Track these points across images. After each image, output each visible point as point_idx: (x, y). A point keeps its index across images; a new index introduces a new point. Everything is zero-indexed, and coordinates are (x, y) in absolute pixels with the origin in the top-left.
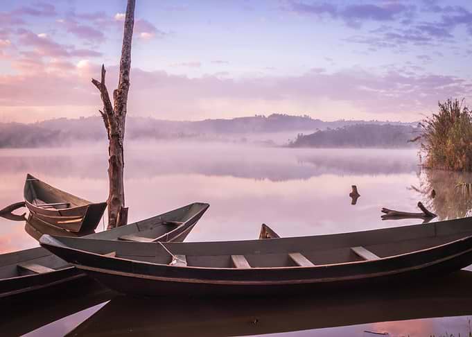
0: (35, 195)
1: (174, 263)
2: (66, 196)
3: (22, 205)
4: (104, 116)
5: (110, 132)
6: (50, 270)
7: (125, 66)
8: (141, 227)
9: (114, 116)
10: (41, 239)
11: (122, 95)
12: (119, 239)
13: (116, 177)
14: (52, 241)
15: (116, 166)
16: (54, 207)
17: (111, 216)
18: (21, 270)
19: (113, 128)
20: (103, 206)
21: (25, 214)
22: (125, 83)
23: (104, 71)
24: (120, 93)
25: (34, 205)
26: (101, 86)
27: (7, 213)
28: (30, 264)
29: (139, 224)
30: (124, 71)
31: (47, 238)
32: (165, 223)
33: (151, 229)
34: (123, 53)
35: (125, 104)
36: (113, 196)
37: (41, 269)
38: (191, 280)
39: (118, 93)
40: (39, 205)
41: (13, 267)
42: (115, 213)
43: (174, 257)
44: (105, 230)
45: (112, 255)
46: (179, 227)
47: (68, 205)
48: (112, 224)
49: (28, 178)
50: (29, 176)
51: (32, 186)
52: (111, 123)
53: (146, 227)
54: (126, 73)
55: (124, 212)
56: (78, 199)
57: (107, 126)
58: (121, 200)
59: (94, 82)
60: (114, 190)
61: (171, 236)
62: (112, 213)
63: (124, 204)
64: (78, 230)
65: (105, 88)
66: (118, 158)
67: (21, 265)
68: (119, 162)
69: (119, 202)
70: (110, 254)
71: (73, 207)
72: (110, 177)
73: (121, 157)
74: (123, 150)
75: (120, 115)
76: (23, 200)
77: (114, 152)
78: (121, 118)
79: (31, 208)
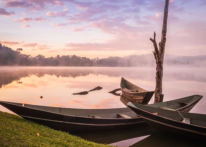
0: (124, 86)
1: (184, 121)
2: (136, 87)
3: (119, 89)
4: (155, 54)
5: (157, 61)
6: (130, 118)
7: (164, 32)
8: (169, 103)
9: (159, 54)
10: (128, 104)
11: (163, 44)
13: (159, 81)
14: (132, 105)
15: (159, 76)
16: (131, 91)
17: (156, 97)
18: (119, 116)
19: (159, 59)
20: (152, 93)
22: (164, 40)
23: (155, 34)
24: (162, 44)
25: (124, 90)
26: (154, 41)
27: (114, 92)
28: (122, 114)
29: (168, 102)
30: (163, 34)
31: (130, 104)
32: (180, 103)
33: (174, 105)
34: (163, 26)
35: (164, 48)
36: (157, 89)
37: (127, 117)
38: (191, 131)
39: (161, 44)
40: (126, 90)
41: (116, 114)
42: (157, 96)
43: (184, 119)
44: (153, 103)
45: (156, 114)
46: (187, 106)
47: (137, 91)
48: (156, 101)
49: (122, 79)
50: (122, 78)
51: (123, 83)
52: (158, 57)
53: (171, 104)
54: (165, 35)
55: (162, 96)
56: (142, 89)
57: (156, 58)
58: (161, 91)
59: (151, 39)
60: (158, 86)
61: (183, 109)
62: (156, 96)
63: (162, 93)
64: (141, 102)
65: (156, 42)
66: (160, 72)
67: (119, 114)
68: (161, 74)
69: (160, 92)
70: (155, 113)
71: (139, 92)
72: (156, 81)
73: (162, 72)
74: (162, 69)
75: (162, 53)
76: (120, 88)
77: (159, 70)
78: (162, 55)
79: (122, 91)
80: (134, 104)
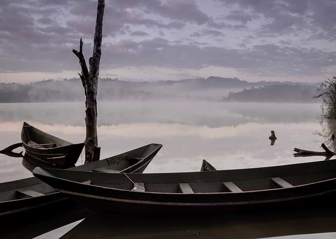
0: (29, 138)
1: (135, 189)
2: (51, 139)
3: (19, 145)
4: (82, 77)
5: (87, 90)
6: (41, 195)
7: (98, 40)
8: (110, 161)
9: (89, 78)
10: (34, 171)
11: (95, 61)
12: (93, 171)
13: (91, 124)
14: (43, 172)
15: (91, 116)
16: (44, 146)
17: (87, 153)
18: (18, 195)
19: (89, 87)
20: (81, 146)
21: (22, 152)
22: (98, 52)
24: (94, 60)
25: (29, 145)
26: (80, 55)
27: (8, 151)
28: (26, 190)
29: (108, 160)
30: (97, 43)
31: (39, 170)
32: (128, 159)
33: (118, 163)
34: (96, 29)
35: (98, 68)
36: (89, 139)
37: (34, 194)
38: (148, 202)
39: (92, 60)
40: (33, 145)
41: (12, 192)
42: (90, 151)
43: (136, 184)
44: (83, 164)
45: (88, 183)
46: (139, 162)
47: (55, 146)
48: (88, 159)
50: (25, 124)
51: (27, 132)
52: (87, 83)
53: (114, 162)
54: (99, 45)
55: (97, 151)
56: (63, 141)
57: (84, 85)
58: (95, 141)
59: (74, 51)
60: (89, 134)
61: (133, 169)
62: (88, 151)
63: (97, 145)
64: (62, 164)
65: (83, 56)
66: (93, 109)
67: (19, 190)
68: (94, 112)
69: (93, 143)
71: (58, 147)
72: (87, 124)
73: (95, 109)
74: (96, 104)
75: (94, 77)
76: (21, 141)
77: (90, 105)
78: (95, 79)
79: (26, 147)
80: (46, 170)
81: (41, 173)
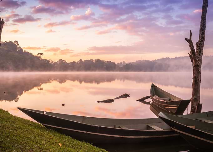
0: (155, 94)
2: (168, 95)
3: (149, 97)
4: (191, 56)
5: (194, 64)
6: (161, 130)
7: (203, 30)
9: (196, 56)
10: (159, 115)
11: (200, 45)
12: (196, 119)
13: (196, 87)
14: (164, 116)
15: (196, 82)
16: (163, 99)
17: (192, 107)
18: (148, 127)
19: (196, 62)
20: (188, 102)
21: (150, 101)
22: (202, 39)
23: (191, 33)
24: (200, 44)
25: (154, 98)
26: (190, 41)
27: (142, 100)
28: (153, 125)
29: (208, 113)
30: (202, 32)
31: (161, 114)
34: (201, 23)
35: (203, 49)
36: (194, 97)
37: (157, 129)
39: (198, 44)
40: (156, 98)
41: (145, 125)
42: (195, 105)
44: (189, 114)
45: (193, 127)
47: (170, 99)
48: (193, 111)
49: (152, 85)
50: (153, 85)
51: (154, 89)
52: (195, 60)
54: (203, 33)
55: (200, 106)
56: (175, 97)
57: (192, 61)
58: (198, 99)
59: (186, 39)
60: (195, 94)
62: (193, 105)
63: (200, 102)
64: (175, 112)
65: (192, 42)
66: (198, 77)
67: (148, 125)
68: (198, 80)
69: (197, 100)
70: (192, 126)
71: (172, 101)
72: (193, 87)
73: (199, 77)
74: (200, 74)
75: (200, 55)
76: (150, 95)
77: (196, 74)
78: (200, 57)
79: (153, 99)
80: (166, 115)
81: (163, 116)
